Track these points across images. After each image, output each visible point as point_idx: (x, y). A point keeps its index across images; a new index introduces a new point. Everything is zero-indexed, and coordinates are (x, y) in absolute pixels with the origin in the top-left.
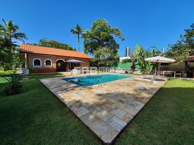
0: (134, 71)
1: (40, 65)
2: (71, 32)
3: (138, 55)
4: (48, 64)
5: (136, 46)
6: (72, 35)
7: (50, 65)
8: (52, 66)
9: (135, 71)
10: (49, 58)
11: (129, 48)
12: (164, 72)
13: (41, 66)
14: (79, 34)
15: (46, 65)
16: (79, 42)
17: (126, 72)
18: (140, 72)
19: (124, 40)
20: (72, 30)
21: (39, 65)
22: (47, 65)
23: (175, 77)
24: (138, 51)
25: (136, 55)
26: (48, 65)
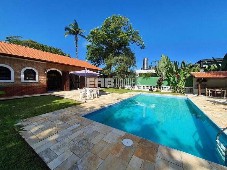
0: (160, 88)
1: (10, 79)
2: (66, 30)
3: (164, 68)
4: (29, 77)
5: (162, 56)
6: (66, 36)
7: (35, 79)
8: (37, 81)
9: (162, 89)
10: (32, 65)
11: (147, 59)
12: (211, 91)
13: (13, 80)
14: (76, 36)
15: (25, 79)
16: (77, 46)
17: (151, 90)
18: (169, 90)
19: (144, 48)
20: (67, 29)
21: (8, 78)
22: (27, 78)
23: (225, 97)
24: (164, 63)
25: (162, 68)
26: (29, 80)
